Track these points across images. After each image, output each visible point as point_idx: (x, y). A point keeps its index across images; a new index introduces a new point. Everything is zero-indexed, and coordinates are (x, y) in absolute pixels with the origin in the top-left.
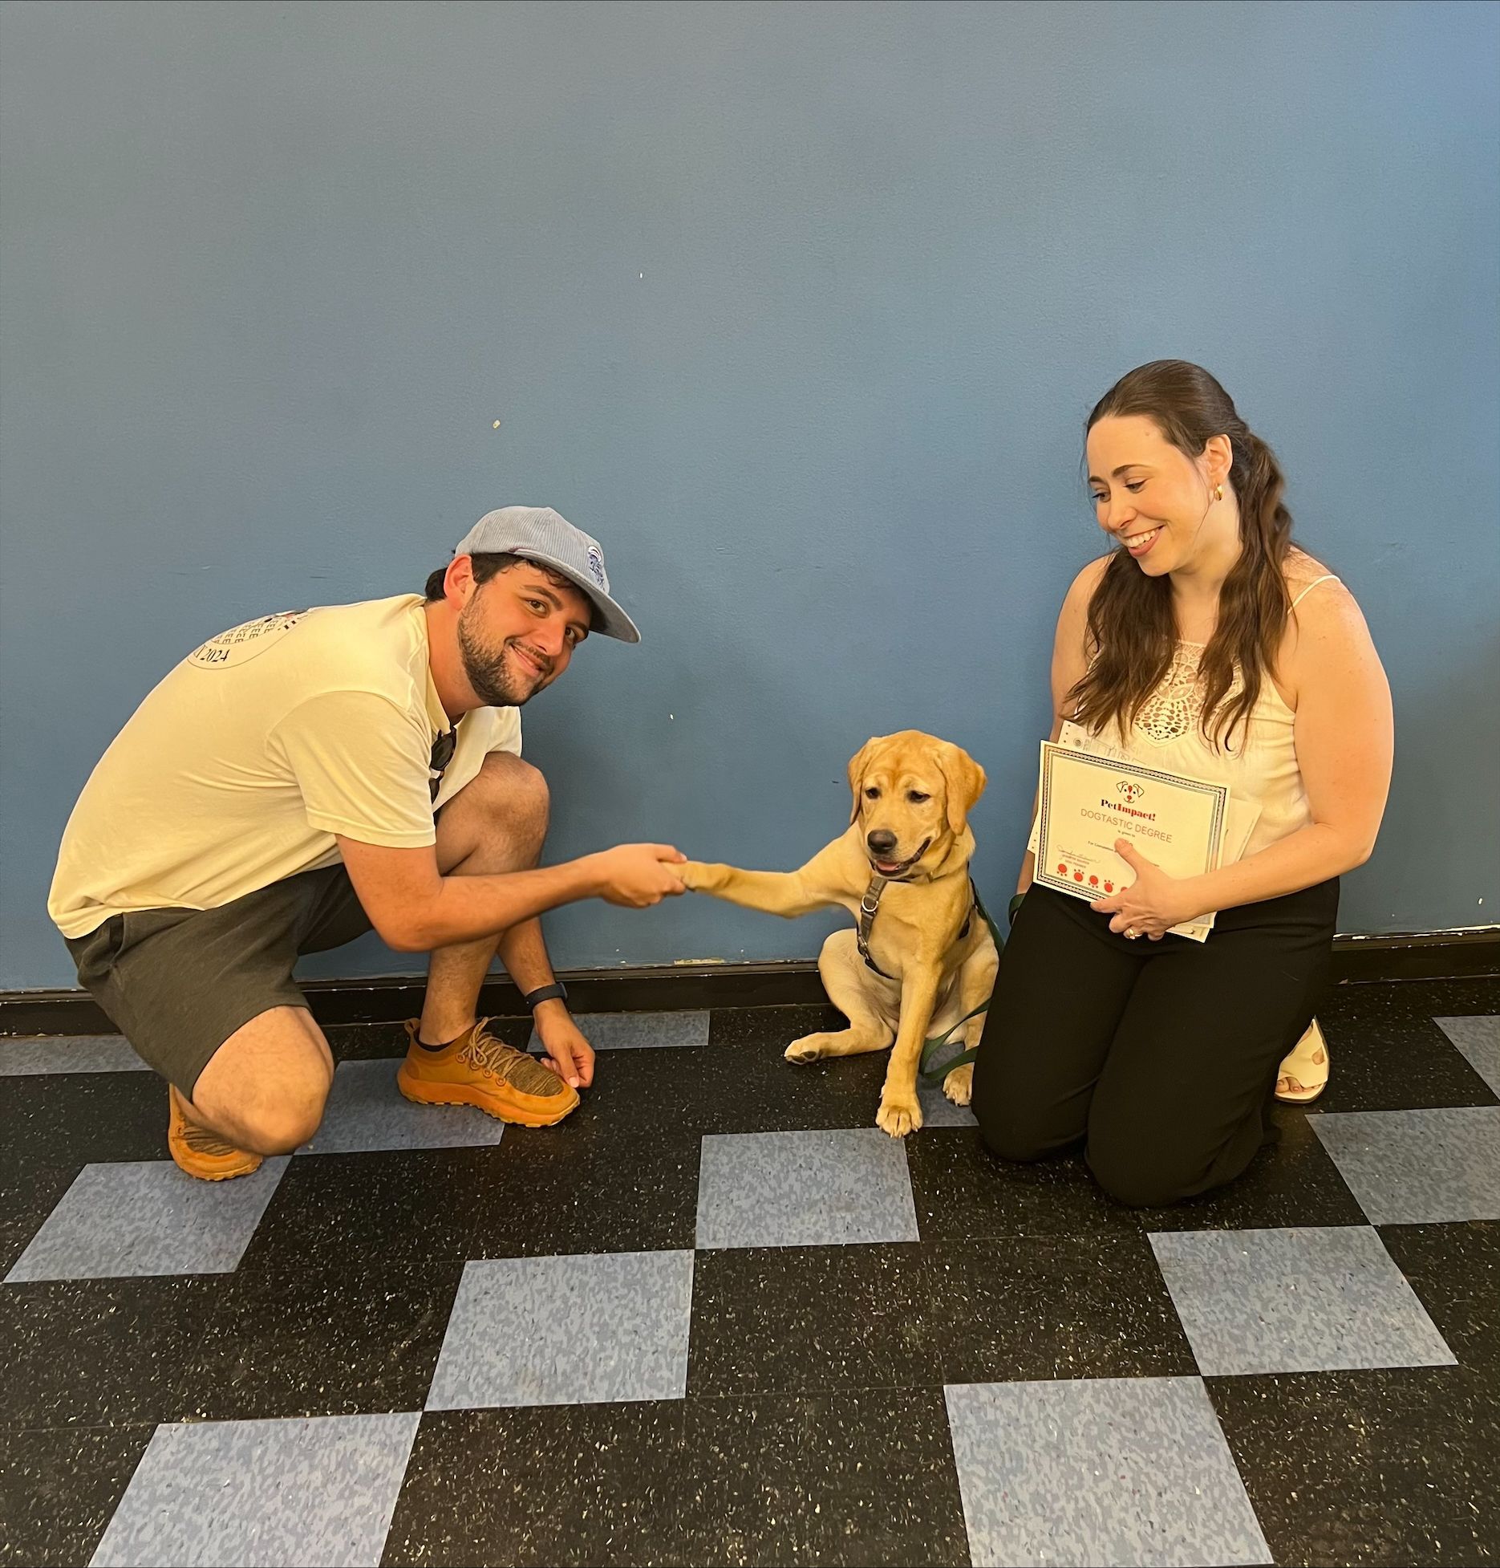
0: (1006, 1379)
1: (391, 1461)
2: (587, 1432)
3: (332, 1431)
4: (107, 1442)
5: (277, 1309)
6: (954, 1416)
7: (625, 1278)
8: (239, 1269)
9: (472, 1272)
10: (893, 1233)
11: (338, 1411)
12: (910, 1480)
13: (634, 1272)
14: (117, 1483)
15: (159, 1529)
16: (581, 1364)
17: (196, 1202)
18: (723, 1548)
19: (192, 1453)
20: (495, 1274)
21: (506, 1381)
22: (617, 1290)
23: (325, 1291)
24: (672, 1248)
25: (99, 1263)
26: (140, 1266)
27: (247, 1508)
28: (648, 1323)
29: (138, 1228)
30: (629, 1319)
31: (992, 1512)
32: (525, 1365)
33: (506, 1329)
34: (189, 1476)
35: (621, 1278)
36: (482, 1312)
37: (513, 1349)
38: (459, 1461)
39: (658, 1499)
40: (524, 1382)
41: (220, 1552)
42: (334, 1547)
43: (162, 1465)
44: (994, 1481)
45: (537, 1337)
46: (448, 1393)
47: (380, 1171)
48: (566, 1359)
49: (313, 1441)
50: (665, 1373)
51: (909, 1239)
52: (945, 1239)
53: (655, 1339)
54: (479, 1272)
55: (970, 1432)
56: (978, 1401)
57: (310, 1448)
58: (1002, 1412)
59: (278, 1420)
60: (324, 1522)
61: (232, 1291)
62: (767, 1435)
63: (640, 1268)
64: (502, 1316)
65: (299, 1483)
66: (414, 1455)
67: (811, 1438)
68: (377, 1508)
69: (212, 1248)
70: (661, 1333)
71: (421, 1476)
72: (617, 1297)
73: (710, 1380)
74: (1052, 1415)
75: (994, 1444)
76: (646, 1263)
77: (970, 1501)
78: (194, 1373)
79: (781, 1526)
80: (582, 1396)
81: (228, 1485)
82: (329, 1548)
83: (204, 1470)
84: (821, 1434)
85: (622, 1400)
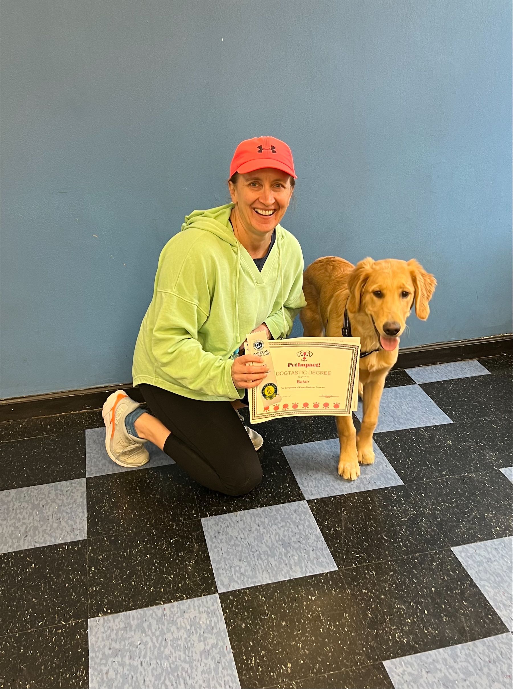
0: (475, 541)
1: (215, 619)
2: (302, 592)
3: (179, 609)
4: (66, 632)
5: (119, 554)
6: (462, 561)
7: (281, 517)
8: (88, 537)
9: (206, 523)
10: (391, 482)
11: (176, 599)
12: (459, 593)
13: (283, 513)
14: (82, 651)
15: (116, 672)
16: (282, 561)
17: (47, 507)
18: (394, 636)
19: (113, 630)
20: (218, 523)
21: (250, 573)
22: (280, 523)
23: (138, 542)
24: (295, 501)
25: (13, 543)
26: (35, 542)
27: (156, 652)
28: (303, 537)
29: (24, 523)
30: (293, 536)
31: (501, 601)
32: (256, 564)
33: (237, 549)
34: (118, 643)
35: (278, 516)
36: (221, 542)
37: (246, 558)
38: (249, 614)
39: (352, 618)
40: (259, 572)
41: (154, 677)
42: (210, 665)
43: (100, 639)
44: (496, 588)
45: (254, 550)
46: (226, 582)
47: (135, 481)
48: (273, 559)
49: (172, 616)
50: (324, 560)
51: (399, 484)
52: (415, 482)
53: (310, 544)
54: (210, 523)
55: (473, 567)
56: (469, 553)
57: (172, 619)
58: (482, 556)
59: (148, 608)
60: (199, 653)
61: (90, 548)
62: (385, 581)
63: (285, 512)
64: (232, 543)
65: (176, 637)
66: (225, 615)
67: (405, 580)
68: (221, 643)
69: (68, 529)
70: (311, 541)
71: (234, 624)
72: (282, 527)
73: (345, 560)
74: (504, 554)
75: (486, 572)
76: (287, 510)
77: (491, 599)
78: (93, 592)
79: (414, 623)
80: (290, 575)
81: (140, 644)
82: (208, 666)
83: (124, 639)
84: (409, 578)
85: (310, 575)
